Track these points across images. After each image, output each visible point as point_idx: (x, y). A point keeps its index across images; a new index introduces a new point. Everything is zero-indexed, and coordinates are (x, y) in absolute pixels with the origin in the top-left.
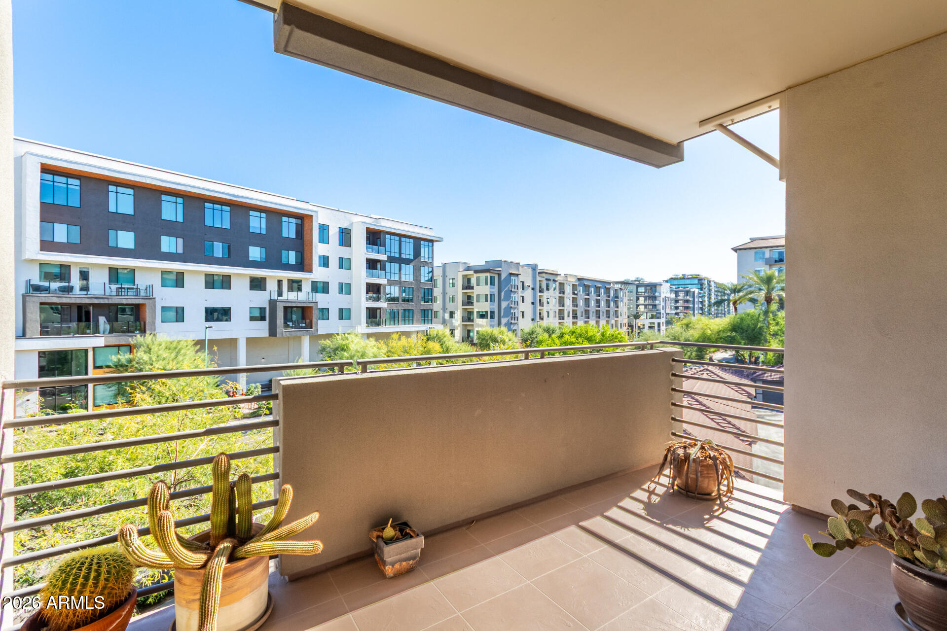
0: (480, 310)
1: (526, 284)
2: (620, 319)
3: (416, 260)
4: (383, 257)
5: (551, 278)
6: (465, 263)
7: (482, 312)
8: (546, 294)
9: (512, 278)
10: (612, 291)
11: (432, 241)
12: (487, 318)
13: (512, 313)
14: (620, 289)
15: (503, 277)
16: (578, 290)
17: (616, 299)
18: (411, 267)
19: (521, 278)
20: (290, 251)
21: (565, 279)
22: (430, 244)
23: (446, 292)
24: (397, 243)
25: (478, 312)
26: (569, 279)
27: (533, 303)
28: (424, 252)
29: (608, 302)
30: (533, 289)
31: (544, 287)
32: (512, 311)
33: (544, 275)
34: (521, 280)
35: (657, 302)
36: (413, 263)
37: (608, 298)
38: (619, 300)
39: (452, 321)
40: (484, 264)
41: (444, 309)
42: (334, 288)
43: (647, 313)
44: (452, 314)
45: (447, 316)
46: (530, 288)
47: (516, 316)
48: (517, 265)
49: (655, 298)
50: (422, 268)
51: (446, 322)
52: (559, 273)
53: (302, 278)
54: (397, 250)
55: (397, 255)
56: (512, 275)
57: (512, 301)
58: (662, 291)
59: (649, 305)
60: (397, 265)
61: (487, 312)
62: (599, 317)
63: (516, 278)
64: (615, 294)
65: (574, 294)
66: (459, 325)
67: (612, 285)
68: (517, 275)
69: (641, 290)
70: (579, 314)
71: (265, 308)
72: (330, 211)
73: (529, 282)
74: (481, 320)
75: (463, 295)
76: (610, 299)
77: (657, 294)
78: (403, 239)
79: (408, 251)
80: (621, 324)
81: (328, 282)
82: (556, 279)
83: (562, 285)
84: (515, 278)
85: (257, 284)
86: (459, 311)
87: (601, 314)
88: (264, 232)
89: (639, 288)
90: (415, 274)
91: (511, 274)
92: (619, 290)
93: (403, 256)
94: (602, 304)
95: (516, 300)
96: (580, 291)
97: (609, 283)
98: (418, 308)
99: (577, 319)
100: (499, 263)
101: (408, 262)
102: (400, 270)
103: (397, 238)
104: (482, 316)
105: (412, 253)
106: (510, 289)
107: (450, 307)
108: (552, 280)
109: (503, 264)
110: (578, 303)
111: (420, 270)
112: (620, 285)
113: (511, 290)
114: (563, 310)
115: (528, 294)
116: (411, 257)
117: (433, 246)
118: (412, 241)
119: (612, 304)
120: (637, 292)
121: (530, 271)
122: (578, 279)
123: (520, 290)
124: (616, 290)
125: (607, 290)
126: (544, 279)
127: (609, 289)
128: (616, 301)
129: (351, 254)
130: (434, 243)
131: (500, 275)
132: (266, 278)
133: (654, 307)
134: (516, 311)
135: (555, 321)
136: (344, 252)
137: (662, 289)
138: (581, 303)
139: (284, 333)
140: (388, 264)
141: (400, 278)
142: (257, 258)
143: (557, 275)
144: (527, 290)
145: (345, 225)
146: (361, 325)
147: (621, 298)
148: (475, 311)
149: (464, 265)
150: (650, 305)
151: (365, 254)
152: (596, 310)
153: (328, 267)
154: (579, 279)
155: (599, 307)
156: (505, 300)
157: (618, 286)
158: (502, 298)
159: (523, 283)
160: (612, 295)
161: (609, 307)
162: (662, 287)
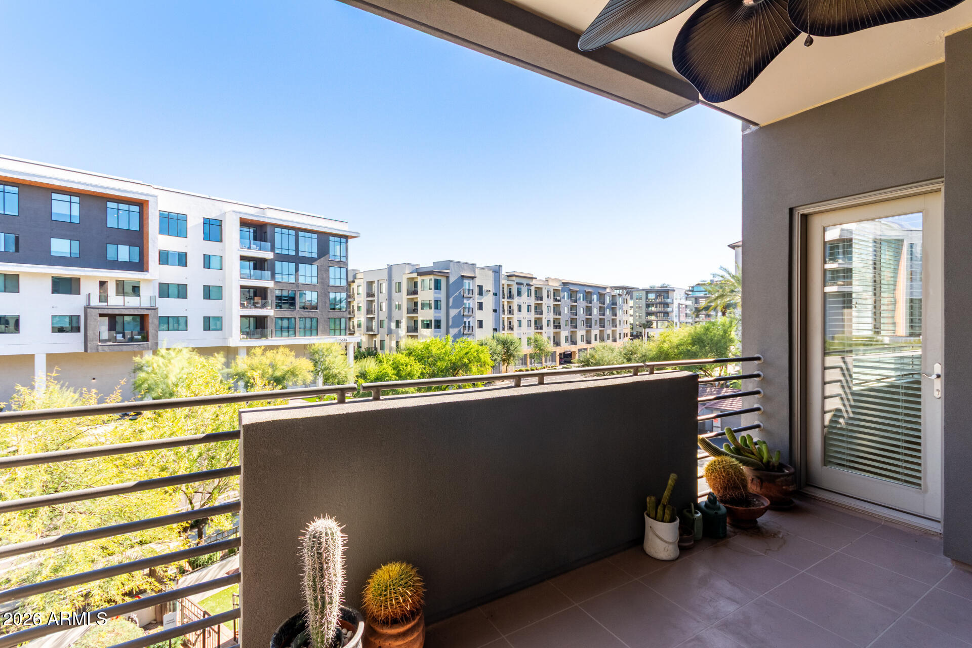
0: (425, 319)
1: (484, 289)
2: (618, 329)
3: (322, 259)
4: (269, 255)
5: (525, 281)
6: (413, 265)
7: (427, 321)
8: (516, 301)
9: (465, 281)
10: (608, 297)
11: (346, 237)
12: (431, 328)
13: (465, 322)
14: (619, 294)
15: (452, 280)
16: (562, 296)
17: (612, 306)
18: (314, 268)
19: (478, 282)
20: (119, 246)
21: (546, 283)
22: (343, 240)
23: (393, 298)
24: (293, 239)
25: (423, 321)
26: (550, 284)
27: (495, 311)
28: (336, 249)
29: (602, 310)
30: (495, 294)
31: (514, 292)
32: (465, 319)
33: (514, 278)
34: (477, 284)
35: (669, 310)
36: (318, 262)
37: (602, 305)
38: (618, 307)
39: (398, 331)
40: (432, 265)
41: (390, 317)
42: (195, 291)
43: (657, 321)
44: (398, 323)
45: (393, 325)
46: (491, 293)
47: (471, 325)
48: (473, 266)
49: (667, 305)
50: (332, 269)
51: (393, 332)
52: (534, 276)
53: (141, 279)
54: (293, 247)
55: (293, 253)
56: (464, 278)
57: (465, 308)
58: (675, 297)
59: (659, 313)
60: (293, 265)
61: (431, 320)
62: (590, 327)
63: (471, 282)
64: (612, 300)
65: (556, 300)
66: (404, 336)
67: (608, 290)
68: (473, 278)
69: (652, 296)
70: (562, 323)
71: (79, 317)
72: (186, 197)
73: (489, 286)
74: (426, 330)
75: (407, 301)
76: (605, 306)
77: (669, 301)
78: (301, 234)
79: (309, 247)
80: (620, 334)
81: (187, 285)
82: (531, 284)
83: (538, 290)
84: (469, 281)
85: (63, 286)
86: (404, 319)
87: (593, 322)
88: (76, 220)
89: (649, 294)
90: (320, 276)
91: (463, 276)
92: (618, 296)
93: (301, 254)
94: (595, 311)
95: (471, 306)
96: (564, 297)
97: (605, 288)
98: (325, 316)
99: (560, 328)
100: (447, 264)
101: (309, 261)
102: (297, 270)
103: (292, 232)
104: (427, 326)
105: (315, 250)
106: (462, 294)
107: (396, 314)
108: (525, 284)
109: (452, 264)
110: (562, 311)
111: (328, 271)
112: (621, 291)
113: (464, 296)
114: (542, 318)
115: (488, 301)
116: (315, 256)
117: (347, 242)
118: (315, 236)
119: (608, 312)
120: (647, 298)
121: (491, 274)
122: (563, 283)
123: (476, 296)
124: (612, 296)
125: (601, 297)
126: (514, 283)
127: (604, 294)
128: (612, 308)
129: (223, 250)
130: (349, 240)
131: (448, 277)
132: (79, 279)
133: (666, 315)
134: (470, 319)
135: (529, 331)
136: (212, 248)
137: (675, 295)
138: (566, 311)
139: (100, 347)
140: (278, 264)
141: (297, 279)
142: (65, 253)
143: (532, 278)
144: (486, 295)
145: (213, 215)
146: (232, 336)
147: (620, 305)
148: (420, 319)
149: (411, 267)
150: (661, 313)
151: (239, 250)
152: (587, 319)
153: (186, 266)
154: (565, 284)
155: (590, 315)
156: (454, 307)
157: (616, 292)
158: (450, 305)
159: (480, 287)
160: (608, 302)
161: (604, 315)
162: (675, 292)
